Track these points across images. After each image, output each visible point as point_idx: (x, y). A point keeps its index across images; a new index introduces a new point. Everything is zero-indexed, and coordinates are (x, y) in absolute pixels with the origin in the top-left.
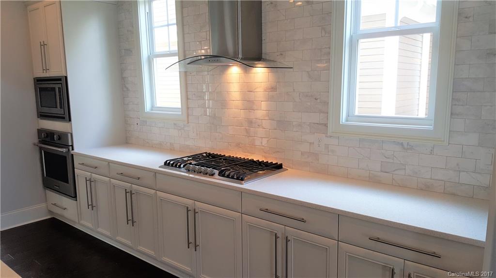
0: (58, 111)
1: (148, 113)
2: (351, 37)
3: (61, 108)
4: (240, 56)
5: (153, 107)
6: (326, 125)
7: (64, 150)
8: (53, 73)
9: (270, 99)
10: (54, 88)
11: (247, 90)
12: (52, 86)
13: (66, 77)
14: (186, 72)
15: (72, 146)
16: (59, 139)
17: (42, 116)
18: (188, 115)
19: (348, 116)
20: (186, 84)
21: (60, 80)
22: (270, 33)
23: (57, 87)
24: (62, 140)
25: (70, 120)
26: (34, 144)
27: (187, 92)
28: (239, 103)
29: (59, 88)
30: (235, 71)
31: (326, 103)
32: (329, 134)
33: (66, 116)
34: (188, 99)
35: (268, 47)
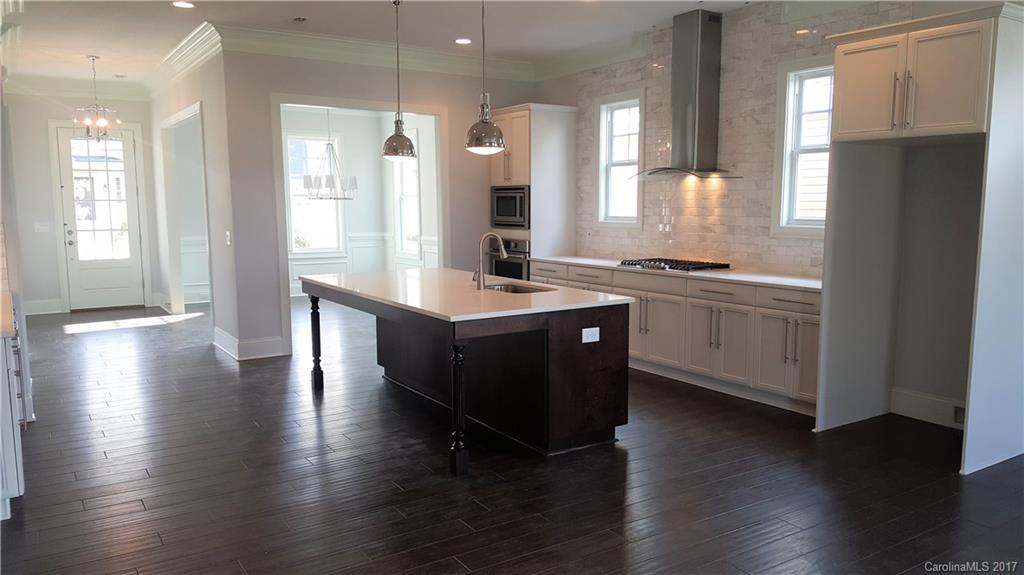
0: (517, 219)
1: (602, 223)
2: (792, 152)
3: (521, 216)
4: (695, 167)
5: (606, 217)
6: (769, 228)
7: (522, 256)
8: (516, 182)
9: (723, 205)
10: (515, 198)
11: (702, 197)
12: (513, 195)
13: (529, 187)
14: (644, 182)
15: (529, 253)
16: (516, 247)
17: (497, 225)
18: (643, 224)
19: (789, 219)
20: (644, 193)
21: (523, 189)
22: (725, 147)
23: (518, 195)
24: (518, 248)
25: (529, 228)
26: (487, 253)
27: (644, 199)
28: (694, 210)
29: (521, 197)
30: (691, 180)
31: (769, 209)
32: (771, 236)
33: (525, 225)
34: (644, 207)
35: (723, 160)
